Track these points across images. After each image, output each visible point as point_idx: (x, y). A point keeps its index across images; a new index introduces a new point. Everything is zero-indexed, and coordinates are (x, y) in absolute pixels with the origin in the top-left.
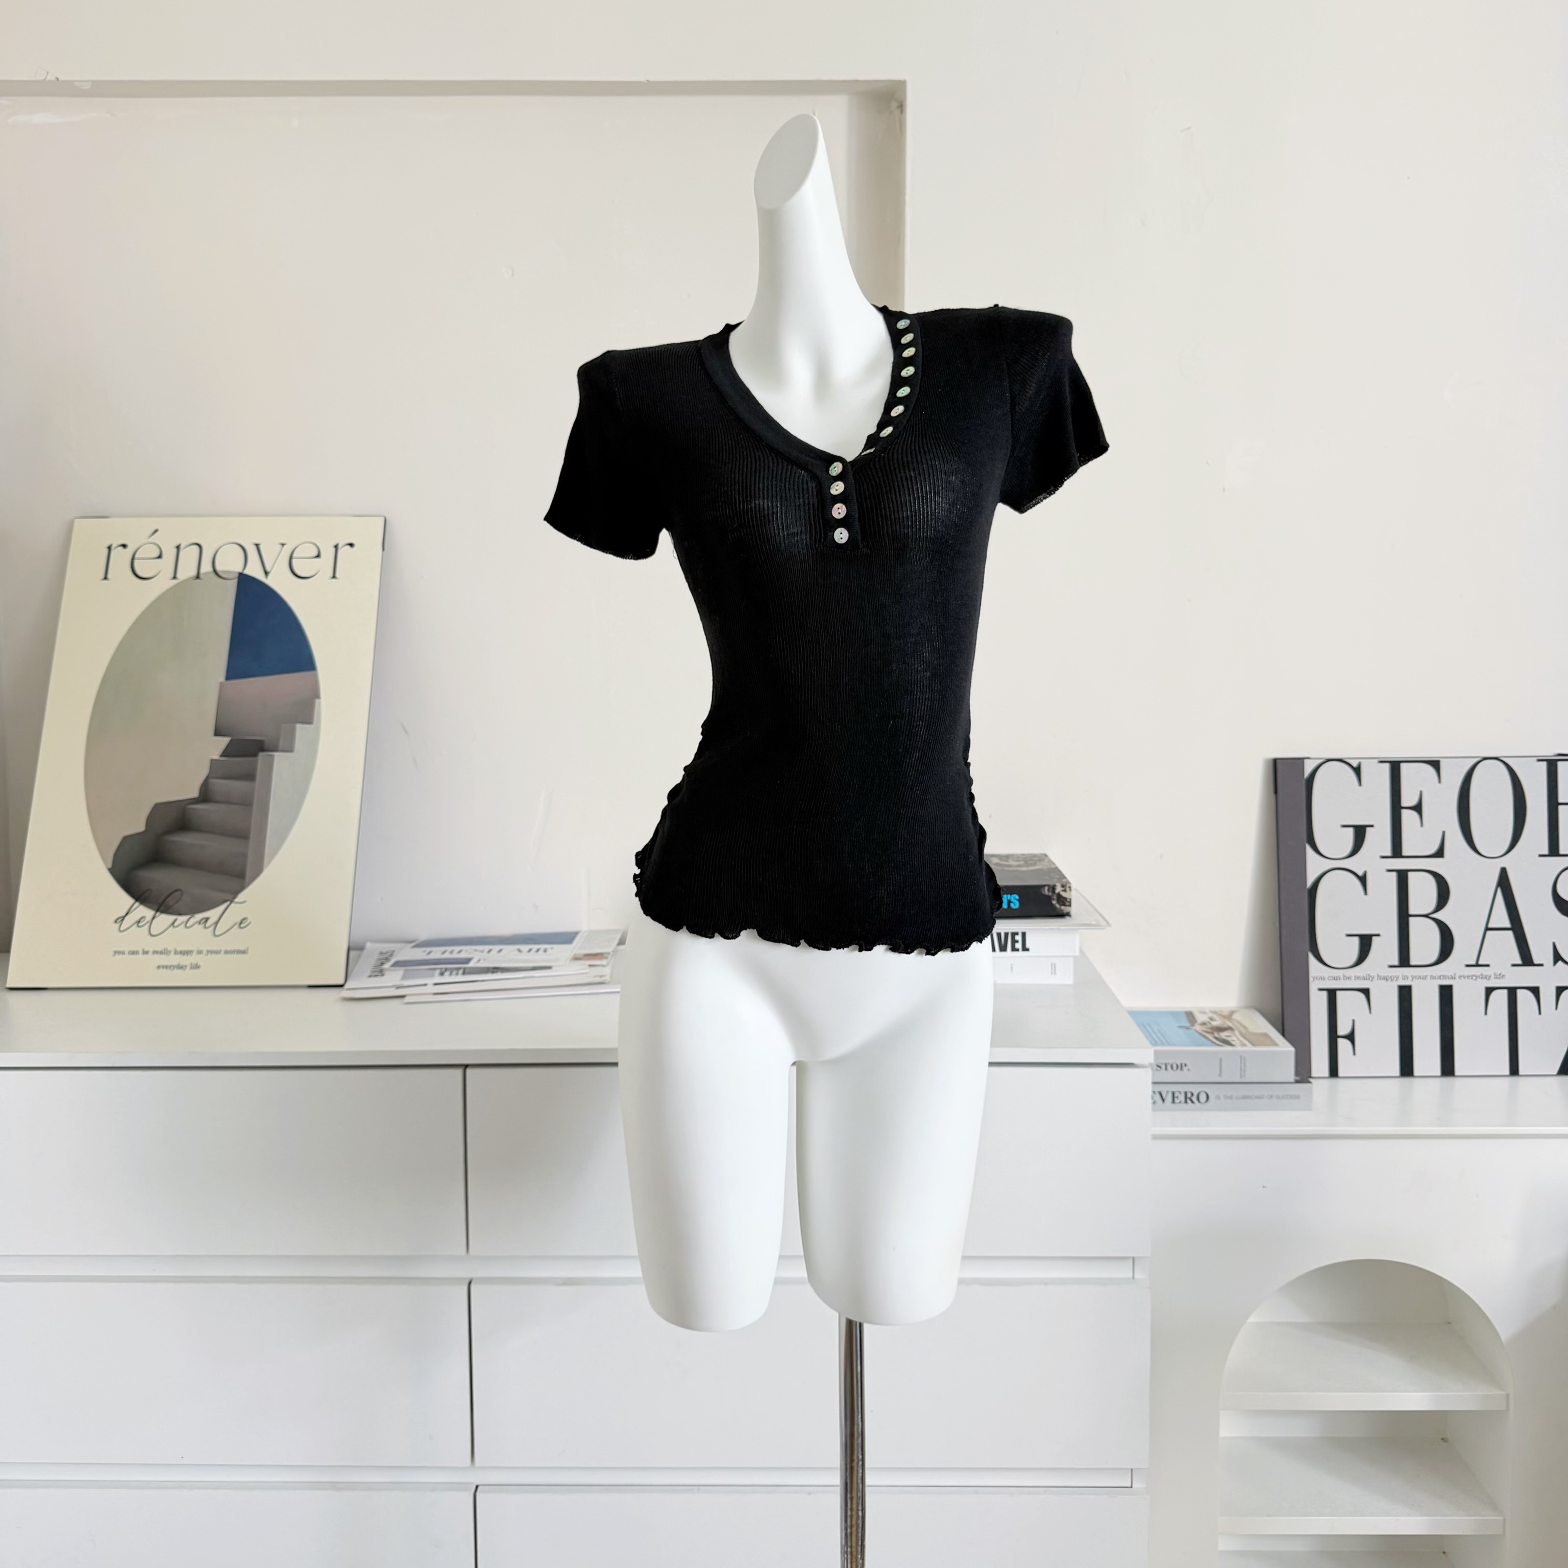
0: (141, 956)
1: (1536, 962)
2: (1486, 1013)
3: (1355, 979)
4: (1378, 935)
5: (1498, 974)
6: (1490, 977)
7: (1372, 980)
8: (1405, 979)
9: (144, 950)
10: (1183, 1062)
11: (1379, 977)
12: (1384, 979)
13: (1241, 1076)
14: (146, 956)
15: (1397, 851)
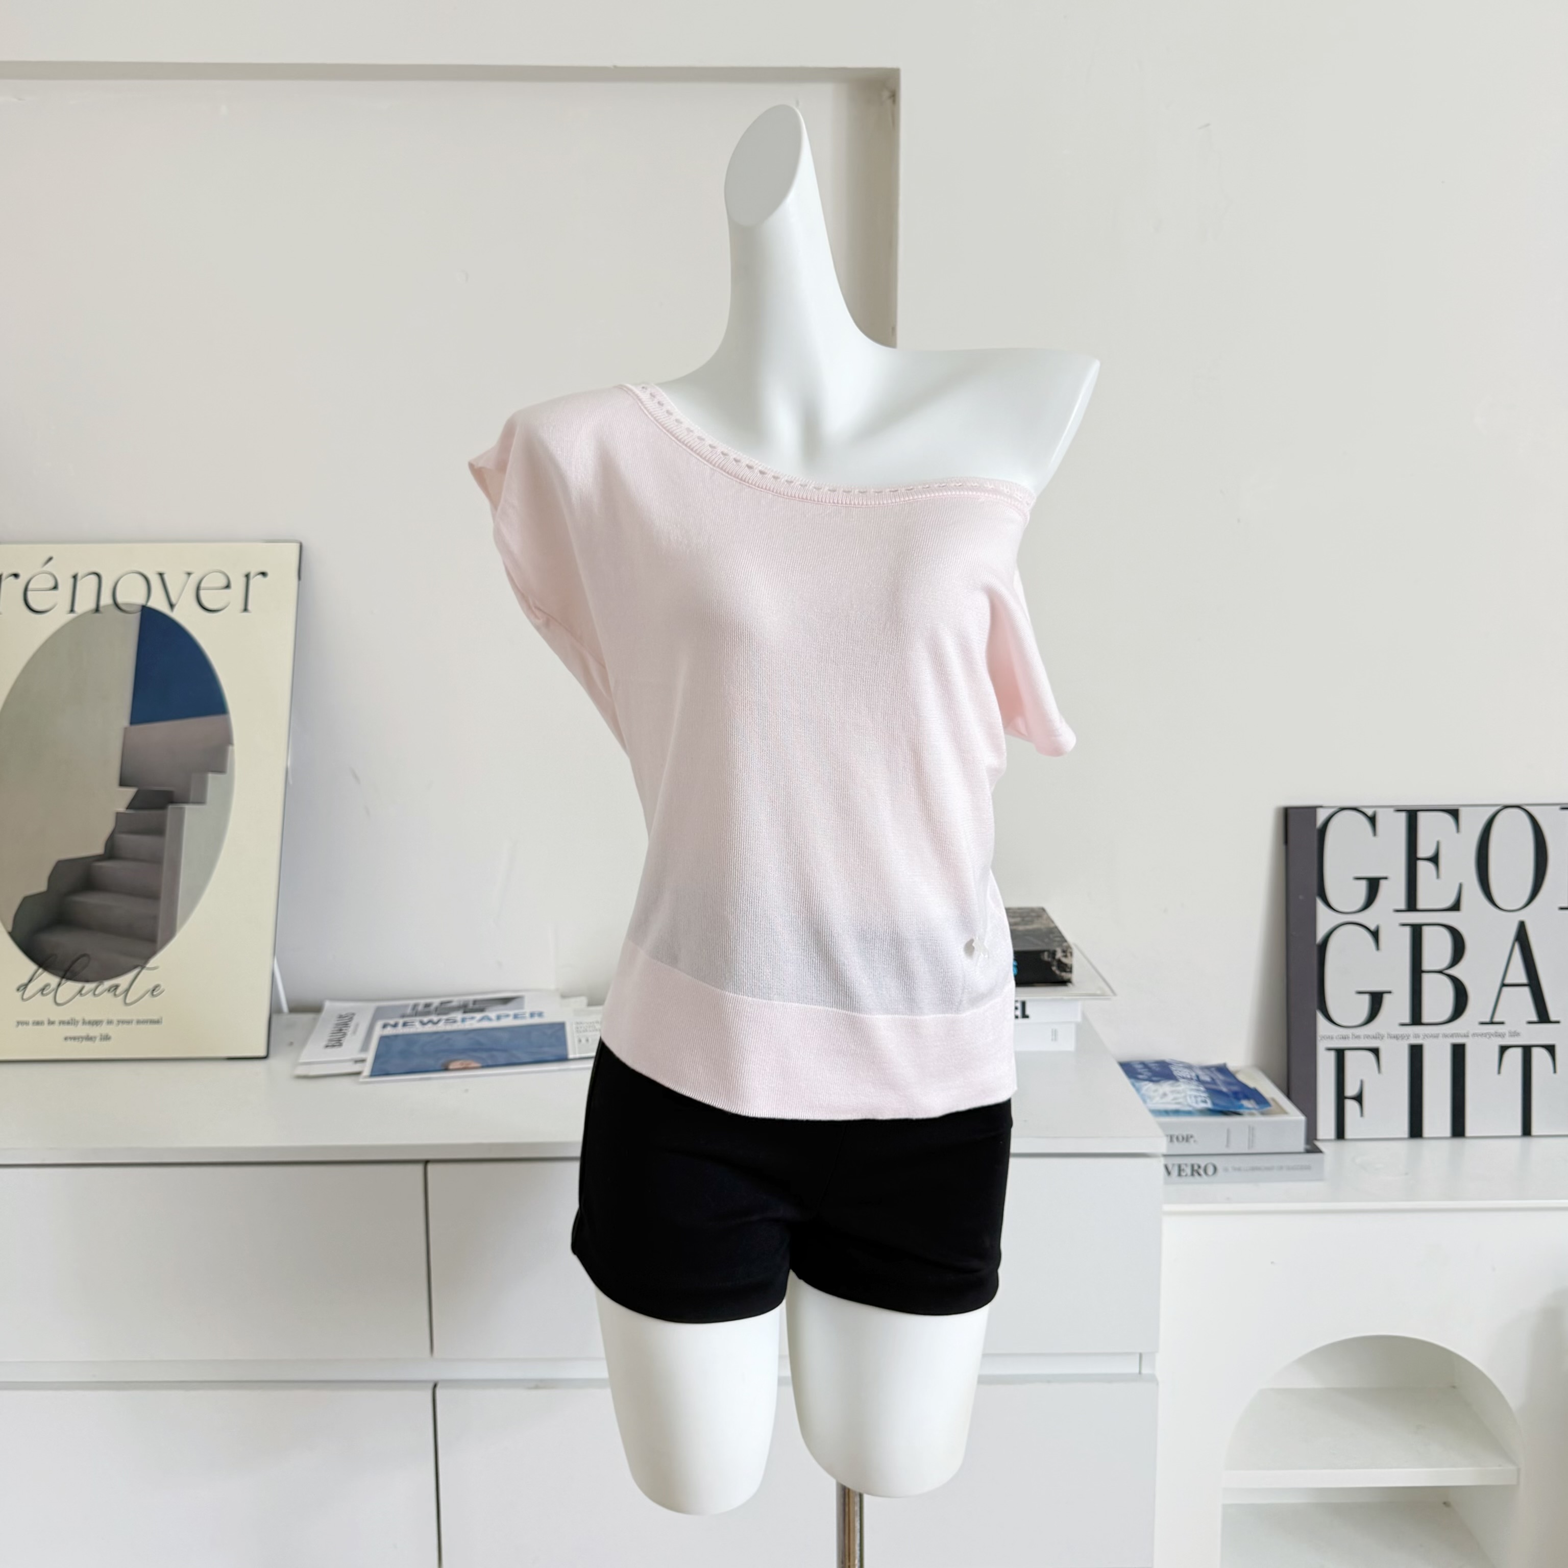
0: (46, 1026)
1: (1553, 1017)
2: (1499, 1072)
3: (1364, 1038)
4: (1390, 992)
5: (1513, 1030)
6: (1505, 1034)
7: (1382, 1038)
8: (1416, 1037)
9: (49, 1020)
10: (1190, 1133)
11: (1391, 1037)
12: (1394, 1037)
13: (1249, 1148)
14: (51, 1027)
15: (1412, 905)
